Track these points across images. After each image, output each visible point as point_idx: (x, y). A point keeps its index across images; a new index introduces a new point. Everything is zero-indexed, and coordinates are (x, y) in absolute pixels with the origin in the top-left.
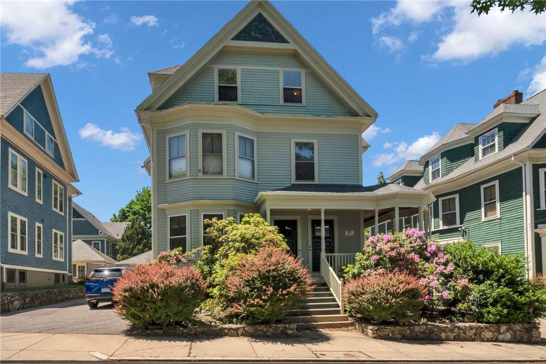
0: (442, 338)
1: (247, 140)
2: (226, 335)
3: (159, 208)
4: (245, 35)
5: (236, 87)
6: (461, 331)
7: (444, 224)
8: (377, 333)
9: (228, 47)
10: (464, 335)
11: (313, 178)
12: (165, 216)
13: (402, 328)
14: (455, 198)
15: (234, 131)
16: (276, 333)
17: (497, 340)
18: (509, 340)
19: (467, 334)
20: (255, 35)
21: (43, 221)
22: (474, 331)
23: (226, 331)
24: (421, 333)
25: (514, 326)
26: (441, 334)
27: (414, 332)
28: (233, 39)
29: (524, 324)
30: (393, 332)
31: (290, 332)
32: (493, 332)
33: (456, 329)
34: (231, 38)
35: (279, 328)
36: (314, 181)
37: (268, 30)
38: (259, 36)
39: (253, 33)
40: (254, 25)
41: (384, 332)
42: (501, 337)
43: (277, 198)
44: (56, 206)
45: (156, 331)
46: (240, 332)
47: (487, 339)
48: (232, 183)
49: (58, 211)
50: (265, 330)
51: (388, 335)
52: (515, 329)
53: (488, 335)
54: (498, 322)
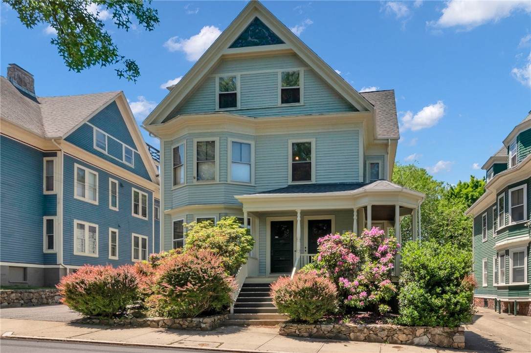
0: (350, 338)
1: (243, 145)
2: (149, 326)
3: (166, 213)
4: (242, 42)
5: (236, 94)
6: (371, 332)
7: (514, 219)
8: (284, 330)
9: (226, 55)
10: (375, 336)
11: (309, 179)
12: (171, 220)
13: (308, 326)
14: (523, 189)
15: (227, 138)
16: (191, 326)
17: (412, 344)
18: (425, 344)
19: (379, 335)
20: (253, 40)
21: (119, 226)
22: (386, 333)
23: (149, 323)
24: (329, 332)
25: (432, 329)
26: (350, 334)
27: (322, 330)
28: (231, 47)
29: (445, 328)
30: (300, 329)
31: (203, 326)
32: (407, 335)
33: (366, 329)
34: (228, 47)
35: (194, 321)
36: (311, 181)
37: (264, 33)
38: (255, 40)
39: (250, 39)
40: (251, 30)
41: (291, 329)
42: (416, 340)
43: (254, 201)
44: (136, 212)
45: (94, 320)
46: (160, 323)
47: (401, 341)
48: (223, 187)
49: (140, 216)
50: (181, 323)
51: (295, 332)
52: (433, 333)
53: (402, 337)
54: (413, 325)
